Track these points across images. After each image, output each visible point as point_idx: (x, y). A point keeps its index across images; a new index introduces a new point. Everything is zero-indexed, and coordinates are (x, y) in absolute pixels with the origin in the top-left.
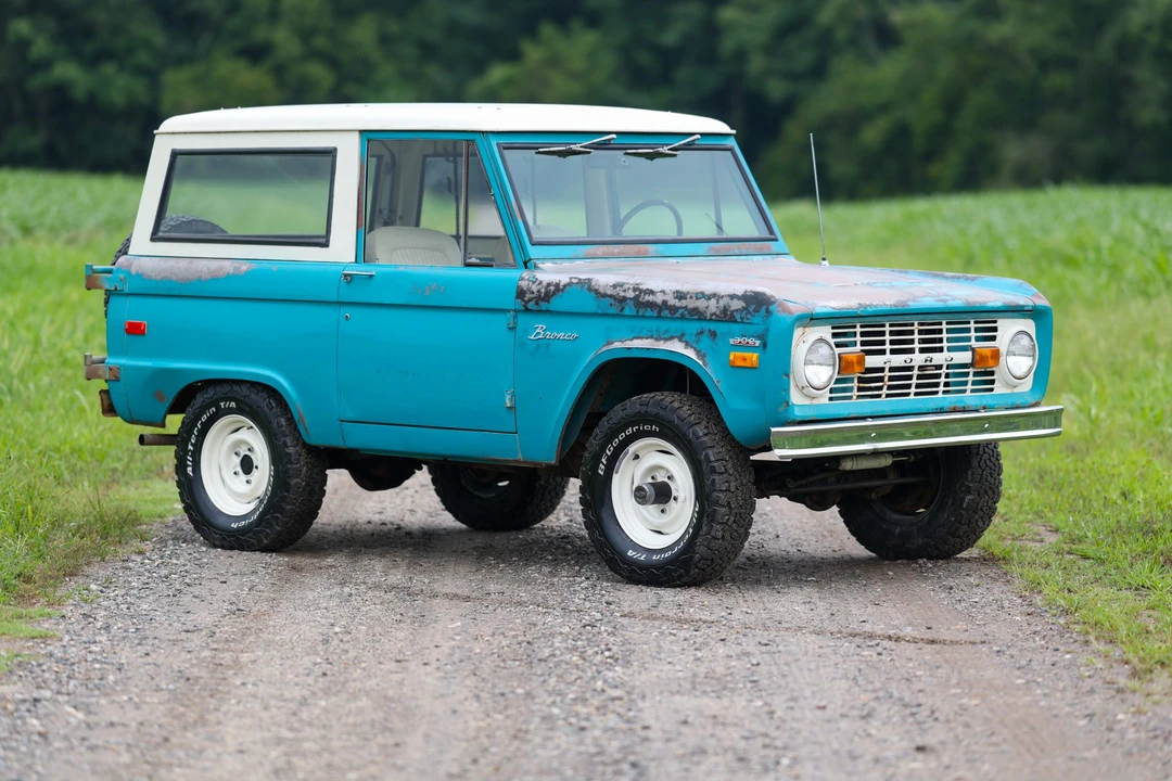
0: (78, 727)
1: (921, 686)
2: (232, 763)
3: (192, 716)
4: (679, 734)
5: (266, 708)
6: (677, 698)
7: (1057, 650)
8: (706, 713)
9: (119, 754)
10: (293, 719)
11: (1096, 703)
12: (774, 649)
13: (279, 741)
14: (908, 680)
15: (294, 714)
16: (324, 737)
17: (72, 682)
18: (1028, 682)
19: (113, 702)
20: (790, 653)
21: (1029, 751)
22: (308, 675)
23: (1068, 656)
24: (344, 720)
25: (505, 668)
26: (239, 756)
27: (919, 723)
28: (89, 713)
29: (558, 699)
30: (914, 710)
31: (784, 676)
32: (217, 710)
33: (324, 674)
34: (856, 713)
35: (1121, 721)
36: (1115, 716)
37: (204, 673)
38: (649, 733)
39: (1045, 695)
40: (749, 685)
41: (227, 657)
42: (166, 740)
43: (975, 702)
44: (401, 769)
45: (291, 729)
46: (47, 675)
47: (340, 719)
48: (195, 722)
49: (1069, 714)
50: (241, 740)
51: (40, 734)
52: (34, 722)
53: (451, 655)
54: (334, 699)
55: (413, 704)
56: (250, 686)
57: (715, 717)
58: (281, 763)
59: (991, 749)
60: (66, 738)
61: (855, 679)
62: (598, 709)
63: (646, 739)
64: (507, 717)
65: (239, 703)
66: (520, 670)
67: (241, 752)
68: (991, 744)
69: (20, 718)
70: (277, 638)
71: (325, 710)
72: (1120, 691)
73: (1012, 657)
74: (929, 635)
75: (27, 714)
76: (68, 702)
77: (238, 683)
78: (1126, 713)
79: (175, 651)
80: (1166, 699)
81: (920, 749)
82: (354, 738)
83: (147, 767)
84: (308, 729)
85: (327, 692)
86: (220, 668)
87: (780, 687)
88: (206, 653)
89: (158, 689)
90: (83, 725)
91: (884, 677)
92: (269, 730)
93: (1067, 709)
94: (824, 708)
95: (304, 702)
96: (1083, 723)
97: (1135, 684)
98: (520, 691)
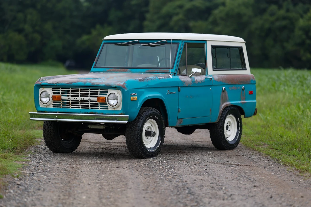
0: (46, 179)
1: (248, 174)
2: (88, 187)
3: (73, 178)
4: (195, 183)
5: (90, 176)
6: (190, 176)
7: (279, 167)
8: (199, 179)
9: (60, 185)
10: (98, 178)
11: (293, 178)
12: (209, 166)
13: (97, 183)
14: (245, 173)
15: (98, 177)
16: (107, 182)
17: (39, 170)
18: (274, 174)
19: (52, 174)
20: (213, 167)
21: (281, 187)
22: (96, 170)
23: (282, 169)
24: (110, 179)
25: (144, 169)
26: (89, 186)
27: (252, 181)
28: (47, 176)
29: (162, 175)
30: (250, 179)
31: (214, 172)
32: (78, 176)
33: (100, 170)
34: (235, 179)
35: (300, 182)
36: (299, 180)
37: (70, 169)
38: (187, 182)
39: (280, 176)
40: (207, 173)
41: (74, 166)
42: (70, 182)
43: (263, 178)
44: (130, 189)
45: (98, 180)
46: (32, 169)
47: (109, 179)
48: (74, 179)
49: (287, 180)
50: (87, 182)
51: (38, 180)
52: (35, 178)
53: (129, 167)
54: (105, 175)
55: (125, 176)
56: (83, 172)
57: (201, 179)
58: (100, 187)
59: (272, 187)
60: (44, 181)
61: (232, 173)
62: (172, 177)
63: (187, 184)
64: (150, 179)
65: (83, 175)
66: (148, 170)
67: (89, 185)
68: (271, 186)
69: (31, 177)
70: (84, 163)
71: (104, 177)
72: (298, 175)
73: (268, 169)
74: (245, 164)
75: (32, 176)
76: (41, 174)
77: (80, 171)
78: (302, 180)
79: (61, 165)
80: (310, 178)
81: (255, 186)
82: (115, 182)
83: (68, 187)
84: (102, 181)
85: (102, 173)
86: (74, 169)
87: (214, 174)
88: (68, 165)
89: (61, 172)
90: (47, 179)
91: (239, 173)
92: (93, 181)
93: (287, 179)
94: (227, 178)
95: (98, 175)
96: (292, 182)
97: (301, 174)
98: (151, 174)
